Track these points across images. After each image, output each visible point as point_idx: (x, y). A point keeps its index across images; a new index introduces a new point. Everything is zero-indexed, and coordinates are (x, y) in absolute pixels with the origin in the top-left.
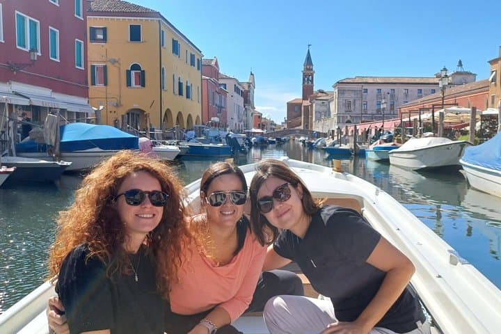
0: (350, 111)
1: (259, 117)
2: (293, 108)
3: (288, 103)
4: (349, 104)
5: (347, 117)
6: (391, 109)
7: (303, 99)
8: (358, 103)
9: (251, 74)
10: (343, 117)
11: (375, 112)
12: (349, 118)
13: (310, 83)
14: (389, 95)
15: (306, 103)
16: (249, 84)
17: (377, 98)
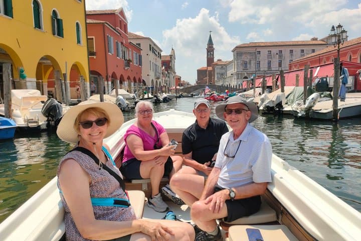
0: (246, 69)
1: (179, 79)
2: (201, 73)
3: (198, 70)
4: (245, 64)
5: (244, 74)
6: (279, 66)
7: (208, 66)
8: (253, 62)
9: (173, 49)
10: (241, 74)
11: (266, 69)
12: (246, 75)
13: (212, 56)
14: (277, 56)
15: (210, 68)
16: (171, 56)
17: (268, 57)
